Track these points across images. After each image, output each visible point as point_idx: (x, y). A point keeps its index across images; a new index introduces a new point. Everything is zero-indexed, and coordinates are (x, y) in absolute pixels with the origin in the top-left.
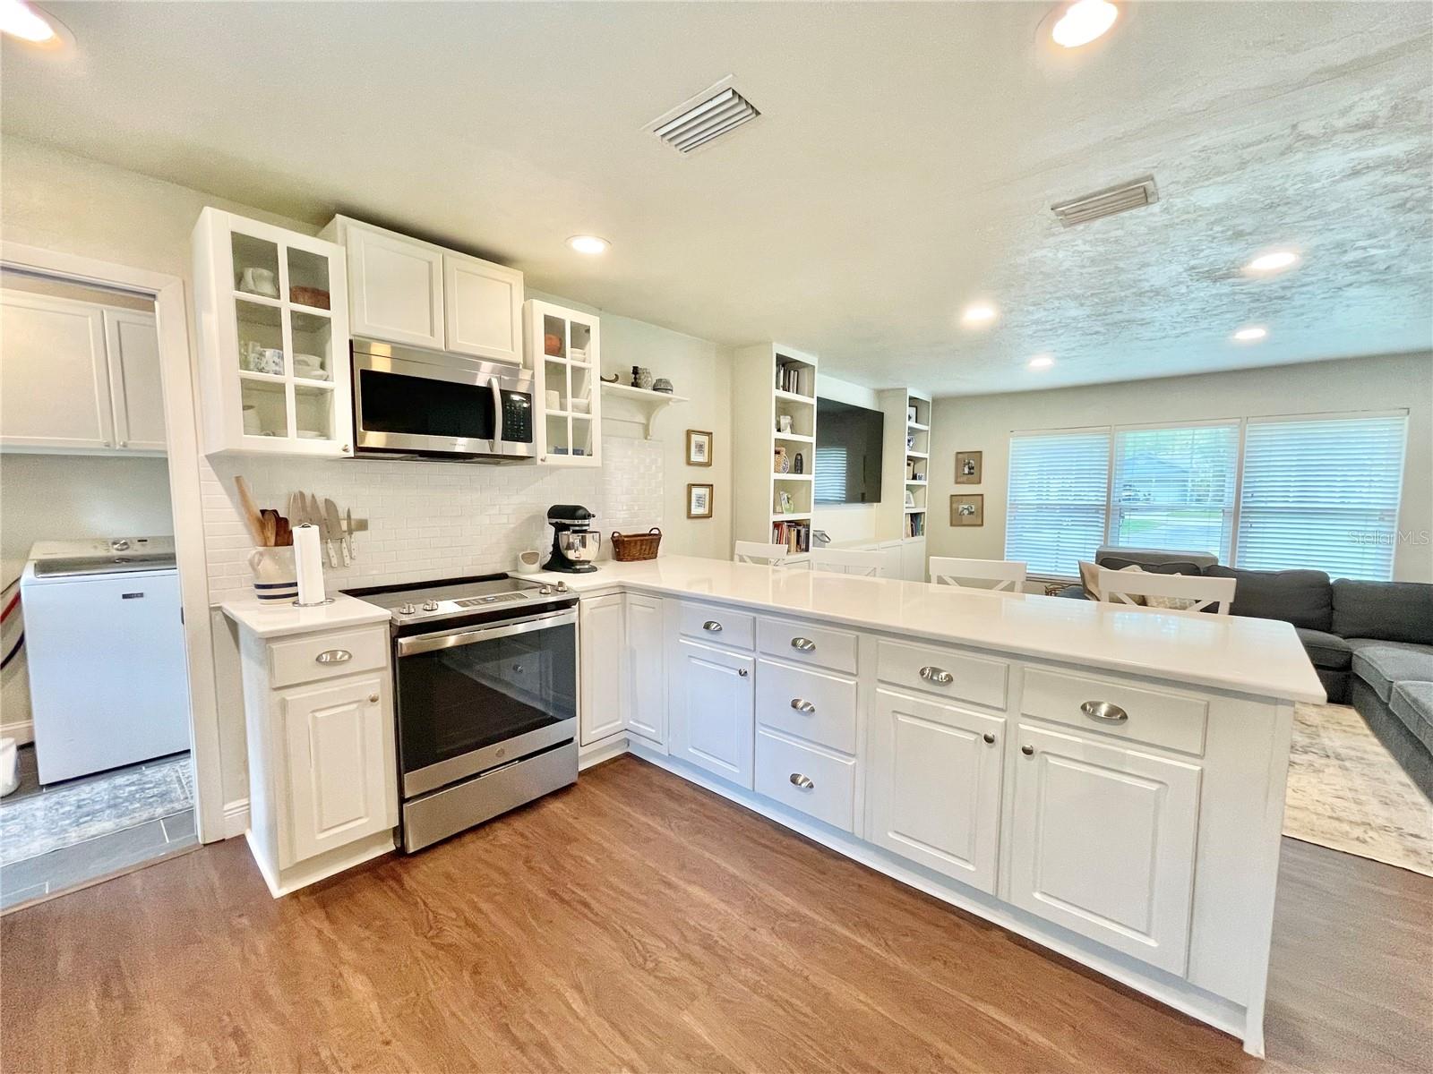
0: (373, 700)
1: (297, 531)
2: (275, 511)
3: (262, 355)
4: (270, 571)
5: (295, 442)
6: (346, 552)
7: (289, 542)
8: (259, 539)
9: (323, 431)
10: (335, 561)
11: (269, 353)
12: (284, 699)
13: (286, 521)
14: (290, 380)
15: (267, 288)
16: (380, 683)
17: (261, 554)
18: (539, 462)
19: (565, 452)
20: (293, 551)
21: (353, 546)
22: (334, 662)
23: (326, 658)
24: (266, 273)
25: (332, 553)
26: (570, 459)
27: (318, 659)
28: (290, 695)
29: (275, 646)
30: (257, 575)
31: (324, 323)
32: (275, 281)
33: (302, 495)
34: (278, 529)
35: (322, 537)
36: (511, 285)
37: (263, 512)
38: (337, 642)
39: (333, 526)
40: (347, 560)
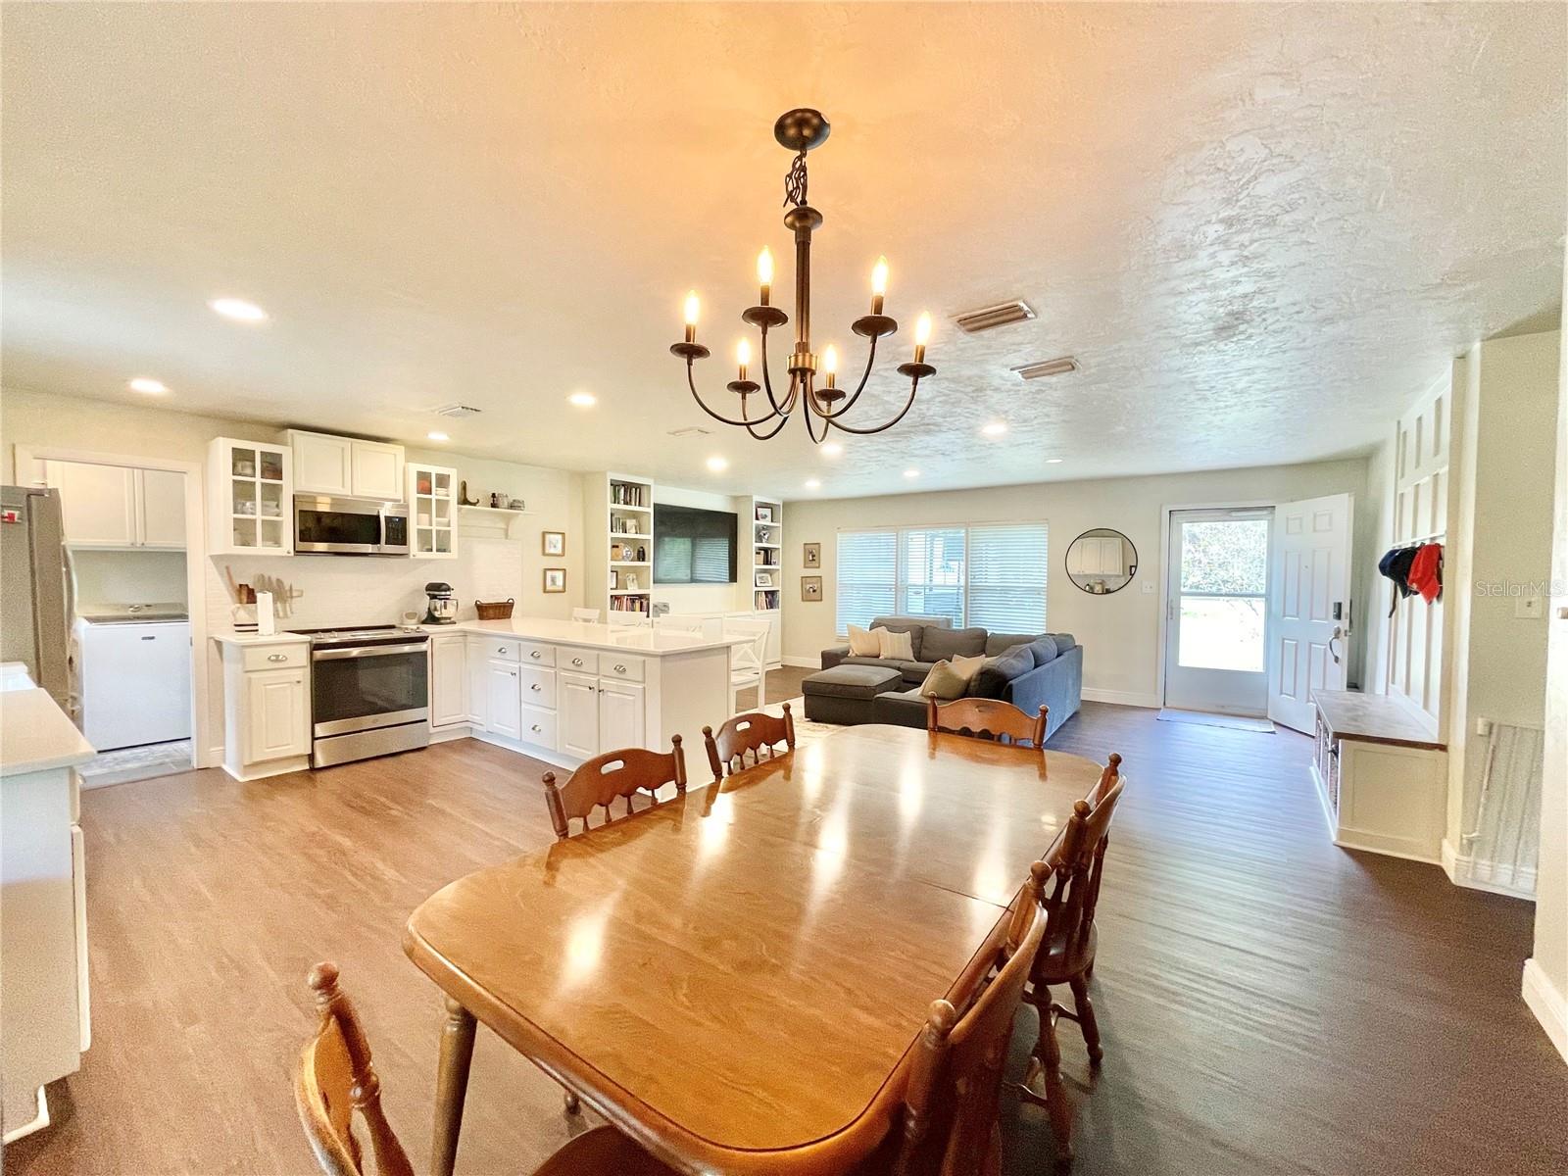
0: (299, 682)
1: (259, 596)
2: (247, 585)
3: (244, 505)
4: (243, 617)
5: (260, 549)
6: (288, 609)
7: (255, 602)
8: (236, 598)
9: (277, 542)
10: (281, 614)
11: (248, 504)
12: (250, 679)
13: (253, 590)
14: (259, 517)
15: (249, 471)
16: (304, 675)
17: (239, 608)
18: (411, 556)
19: (431, 550)
20: (256, 607)
21: (294, 606)
22: (277, 660)
23: (273, 658)
24: (248, 463)
25: (280, 609)
26: (434, 555)
27: (269, 658)
28: (253, 676)
29: (248, 650)
30: (235, 620)
31: (278, 488)
32: (254, 468)
33: (263, 576)
34: (249, 595)
35: (275, 601)
36: (395, 455)
37: (241, 585)
38: (281, 651)
39: (281, 594)
40: (289, 613)
